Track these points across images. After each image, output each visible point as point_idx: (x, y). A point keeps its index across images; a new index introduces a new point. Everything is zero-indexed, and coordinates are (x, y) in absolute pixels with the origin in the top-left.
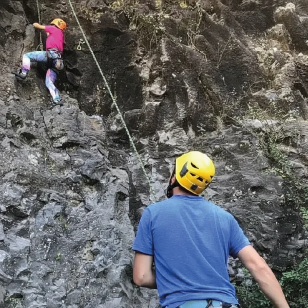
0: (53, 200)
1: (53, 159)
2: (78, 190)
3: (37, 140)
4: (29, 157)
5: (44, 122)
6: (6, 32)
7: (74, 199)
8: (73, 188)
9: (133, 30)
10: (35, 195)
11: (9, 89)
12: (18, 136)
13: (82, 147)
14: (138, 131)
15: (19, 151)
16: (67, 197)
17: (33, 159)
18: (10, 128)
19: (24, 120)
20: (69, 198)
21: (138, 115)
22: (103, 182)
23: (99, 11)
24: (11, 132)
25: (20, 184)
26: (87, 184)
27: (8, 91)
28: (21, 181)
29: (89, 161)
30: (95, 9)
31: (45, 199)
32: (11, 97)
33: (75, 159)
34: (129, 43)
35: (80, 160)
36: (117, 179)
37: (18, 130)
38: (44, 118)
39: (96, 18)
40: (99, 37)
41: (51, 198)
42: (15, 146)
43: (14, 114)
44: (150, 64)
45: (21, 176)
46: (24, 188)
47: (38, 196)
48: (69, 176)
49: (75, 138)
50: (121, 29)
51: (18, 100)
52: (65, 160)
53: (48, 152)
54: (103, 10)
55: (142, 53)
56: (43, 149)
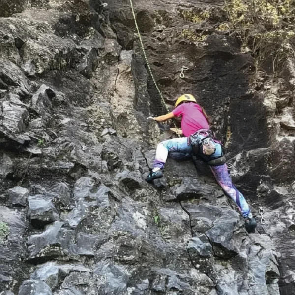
0: (174, 289)
1: (166, 218)
2: (205, 269)
3: (143, 190)
4: (134, 215)
5: (147, 165)
6: (98, 55)
7: (202, 284)
8: (198, 266)
9: (246, 53)
10: (147, 281)
11: (103, 120)
12: (117, 183)
13: (206, 200)
14: (268, 176)
15: (121, 207)
16: (192, 282)
17: (140, 219)
18: (106, 172)
19: (124, 161)
20: (195, 284)
21: (266, 155)
22: (243, 254)
23: (205, 33)
24: (108, 177)
25: (124, 262)
26: (219, 258)
27: (102, 124)
28: (126, 258)
29: (219, 221)
30: (198, 31)
31: (160, 287)
32: (105, 131)
33: (198, 218)
34: (245, 67)
35: (206, 219)
36: (262, 248)
37: (117, 176)
38: (146, 160)
39: (201, 42)
40: (206, 63)
41: (169, 285)
42: (115, 199)
43: (112, 153)
44: (275, 90)
45: (126, 248)
46: (129, 269)
47: (151, 281)
48: (191, 245)
49: (195, 186)
50: (233, 52)
51: (115, 134)
52: (184, 220)
53: (158, 208)
54: (210, 33)
55: (262, 79)
56: (151, 203)
